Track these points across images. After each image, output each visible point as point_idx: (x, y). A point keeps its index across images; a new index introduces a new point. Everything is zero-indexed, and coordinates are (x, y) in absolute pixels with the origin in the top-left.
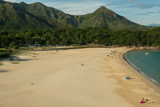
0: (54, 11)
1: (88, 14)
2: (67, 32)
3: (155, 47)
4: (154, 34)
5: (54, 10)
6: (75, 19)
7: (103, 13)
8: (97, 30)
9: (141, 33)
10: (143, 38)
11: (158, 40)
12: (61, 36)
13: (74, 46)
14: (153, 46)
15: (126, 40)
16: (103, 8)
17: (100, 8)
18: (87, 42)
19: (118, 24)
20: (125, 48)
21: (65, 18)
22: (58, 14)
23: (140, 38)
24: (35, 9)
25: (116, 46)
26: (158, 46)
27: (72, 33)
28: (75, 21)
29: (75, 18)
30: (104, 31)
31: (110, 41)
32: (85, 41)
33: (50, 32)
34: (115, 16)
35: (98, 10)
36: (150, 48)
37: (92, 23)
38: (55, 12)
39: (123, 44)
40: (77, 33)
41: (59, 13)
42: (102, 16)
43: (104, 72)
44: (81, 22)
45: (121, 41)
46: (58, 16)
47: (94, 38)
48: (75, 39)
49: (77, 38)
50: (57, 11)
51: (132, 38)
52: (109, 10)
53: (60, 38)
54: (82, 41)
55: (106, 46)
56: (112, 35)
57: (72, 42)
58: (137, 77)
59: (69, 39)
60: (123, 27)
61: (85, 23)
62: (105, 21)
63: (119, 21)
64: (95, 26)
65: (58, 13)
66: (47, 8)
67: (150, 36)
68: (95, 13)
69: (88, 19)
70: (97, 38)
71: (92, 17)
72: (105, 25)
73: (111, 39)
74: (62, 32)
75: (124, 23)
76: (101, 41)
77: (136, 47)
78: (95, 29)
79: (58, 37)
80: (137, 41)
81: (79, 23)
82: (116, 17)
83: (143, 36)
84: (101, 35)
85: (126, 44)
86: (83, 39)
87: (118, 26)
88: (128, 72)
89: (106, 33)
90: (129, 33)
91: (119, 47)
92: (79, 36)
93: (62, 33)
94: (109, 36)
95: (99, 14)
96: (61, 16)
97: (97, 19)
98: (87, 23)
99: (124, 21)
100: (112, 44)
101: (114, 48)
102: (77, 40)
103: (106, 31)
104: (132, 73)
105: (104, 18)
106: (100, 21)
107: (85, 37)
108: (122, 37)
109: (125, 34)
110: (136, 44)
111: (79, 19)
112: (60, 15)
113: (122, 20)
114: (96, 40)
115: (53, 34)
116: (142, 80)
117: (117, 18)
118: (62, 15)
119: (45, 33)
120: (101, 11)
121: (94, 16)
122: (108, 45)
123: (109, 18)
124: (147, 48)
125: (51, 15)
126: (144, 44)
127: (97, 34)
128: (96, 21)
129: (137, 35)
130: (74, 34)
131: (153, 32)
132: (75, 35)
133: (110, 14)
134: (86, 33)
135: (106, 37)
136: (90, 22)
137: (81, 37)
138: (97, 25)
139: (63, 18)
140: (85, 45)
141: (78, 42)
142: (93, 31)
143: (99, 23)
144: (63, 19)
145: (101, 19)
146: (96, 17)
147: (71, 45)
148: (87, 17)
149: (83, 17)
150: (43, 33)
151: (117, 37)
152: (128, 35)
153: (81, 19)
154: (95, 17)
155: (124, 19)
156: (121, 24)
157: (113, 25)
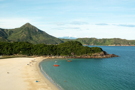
1: (16, 28)
3: (62, 56)
4: (62, 47)
6: (5, 32)
7: (28, 28)
8: (22, 44)
9: (53, 47)
10: (54, 50)
11: (65, 52)
13: (3, 56)
14: (61, 56)
15: (43, 52)
16: (28, 24)
17: (26, 24)
18: (13, 53)
19: (40, 37)
20: (42, 57)
23: (52, 50)
25: (36, 56)
26: (64, 56)
28: (5, 33)
30: (27, 45)
31: (31, 52)
32: (12, 52)
34: (37, 31)
35: (24, 26)
36: (59, 57)
37: (20, 35)
39: (41, 54)
40: (6, 46)
42: (27, 30)
43: (23, 77)
44: (10, 34)
45: (39, 52)
47: (20, 50)
48: (4, 51)
49: (6, 50)
51: (47, 50)
52: (33, 26)
54: (10, 52)
55: (28, 56)
56: (33, 48)
57: (2, 53)
58: (43, 80)
60: (43, 39)
61: (13, 35)
62: (30, 34)
63: (40, 35)
64: (22, 38)
67: (59, 49)
69: (16, 32)
70: (21, 50)
71: (19, 31)
73: (32, 51)
75: (44, 36)
76: (24, 52)
77: (50, 56)
78: (20, 43)
80: (50, 52)
81: (8, 35)
82: (38, 31)
83: (54, 49)
84: (24, 48)
85: (42, 54)
86: (11, 50)
87: (39, 38)
88: (38, 77)
89: (28, 46)
90: (45, 47)
91: (37, 56)
94: (30, 49)
95: (25, 29)
97: (23, 33)
98: (15, 35)
99: (45, 35)
100: (32, 54)
101: (34, 57)
102: (6, 52)
103: (28, 45)
104: (41, 77)
105: (29, 32)
106: (25, 34)
107: (12, 49)
108: (40, 49)
109: (42, 47)
110: (50, 55)
111: (8, 32)
113: (43, 34)
114: (21, 52)
116: (46, 82)
117: (39, 32)
120: (26, 26)
122: (30, 55)
123: (33, 32)
124: (57, 57)
126: (55, 54)
127: (21, 47)
128: (22, 34)
129: (51, 48)
130: (3, 47)
131: (61, 46)
133: (34, 29)
134: (13, 46)
135: (29, 49)
136: (17, 35)
137: (9, 49)
138: (23, 37)
140: (12, 55)
141: (7, 53)
142: (19, 44)
145: (27, 32)
146: (23, 31)
147: (1, 55)
148: (16, 31)
149: (12, 30)
151: (36, 49)
152: (44, 48)
153: (10, 32)
154: (22, 31)
155: (44, 33)
156: (42, 37)
157: (36, 38)
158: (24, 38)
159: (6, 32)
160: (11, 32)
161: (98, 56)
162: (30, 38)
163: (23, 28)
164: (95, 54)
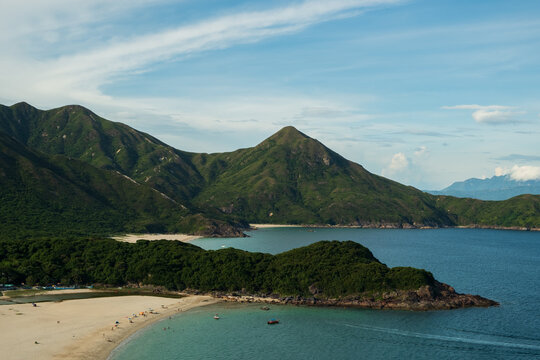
0: (126, 136)
1: (240, 151)
2: (88, 252)
3: (277, 297)
4: (284, 265)
5: (126, 132)
6: (194, 168)
7: (287, 150)
9: (258, 261)
10: (257, 274)
12: (71, 262)
13: (97, 288)
14: (273, 296)
15: (216, 278)
16: (290, 132)
17: (281, 134)
18: (128, 280)
19: (335, 187)
21: (160, 162)
22: (140, 147)
23: (250, 274)
24: (61, 129)
25: (192, 293)
26: (281, 296)
27: (98, 256)
29: (196, 162)
30: (172, 254)
31: (182, 279)
32: (124, 277)
33: (46, 250)
34: (326, 161)
35: (272, 140)
36: (267, 299)
37: (249, 181)
38: (129, 139)
39: (208, 287)
40: (109, 256)
41: (142, 144)
42: (283, 160)
44: (214, 175)
45: (204, 279)
46: (140, 153)
48: (102, 270)
49: (108, 268)
50: (138, 137)
53: (67, 266)
54: (117, 277)
55: (169, 289)
56: (189, 265)
57: (94, 278)
59: (87, 269)
60: (347, 199)
61: (226, 180)
62: (292, 178)
63: (338, 179)
64: (258, 193)
65: (139, 142)
66: (104, 126)
68: (262, 149)
69: (239, 168)
70: (152, 270)
71: (251, 162)
72: (291, 189)
73: (183, 275)
74: (74, 250)
75: (353, 184)
76: (160, 278)
77: (235, 295)
79: (63, 264)
80: (241, 281)
81: (207, 180)
82: (331, 163)
83: (259, 269)
85: (213, 288)
86: (121, 270)
89: (175, 258)
90: (231, 260)
92: (112, 264)
93: (75, 254)
95: (275, 153)
96: (148, 155)
97: (266, 170)
98: (232, 182)
99: (357, 180)
100: (184, 285)
102: (105, 274)
105: (288, 168)
106: (274, 176)
107: (125, 266)
108: (209, 270)
109: (220, 262)
110: (237, 289)
111: (208, 165)
112: (148, 152)
113: (349, 175)
114: (149, 275)
115: (51, 257)
117: (335, 167)
118: (153, 149)
119: (35, 250)
120: (281, 142)
121: (256, 160)
123: (306, 168)
125: (115, 152)
126: (256, 289)
127: (153, 260)
128: (260, 178)
132: (102, 261)
133: (311, 153)
134: (130, 256)
135: (174, 269)
136: (241, 178)
138: (263, 190)
139: (155, 161)
140: (122, 286)
141: (108, 279)
143: (272, 182)
144: (155, 164)
145: (281, 169)
146: (265, 164)
147: (89, 285)
148: (237, 160)
149: (221, 159)
150: (30, 250)
151: (196, 267)
153: (214, 165)
154: (260, 162)
155: (356, 173)
156: (343, 190)
157: (317, 192)
158: (267, 195)
159: (200, 168)
160: (219, 166)
161: (400, 301)
162: (291, 195)
163: (267, 150)
164: (393, 294)
